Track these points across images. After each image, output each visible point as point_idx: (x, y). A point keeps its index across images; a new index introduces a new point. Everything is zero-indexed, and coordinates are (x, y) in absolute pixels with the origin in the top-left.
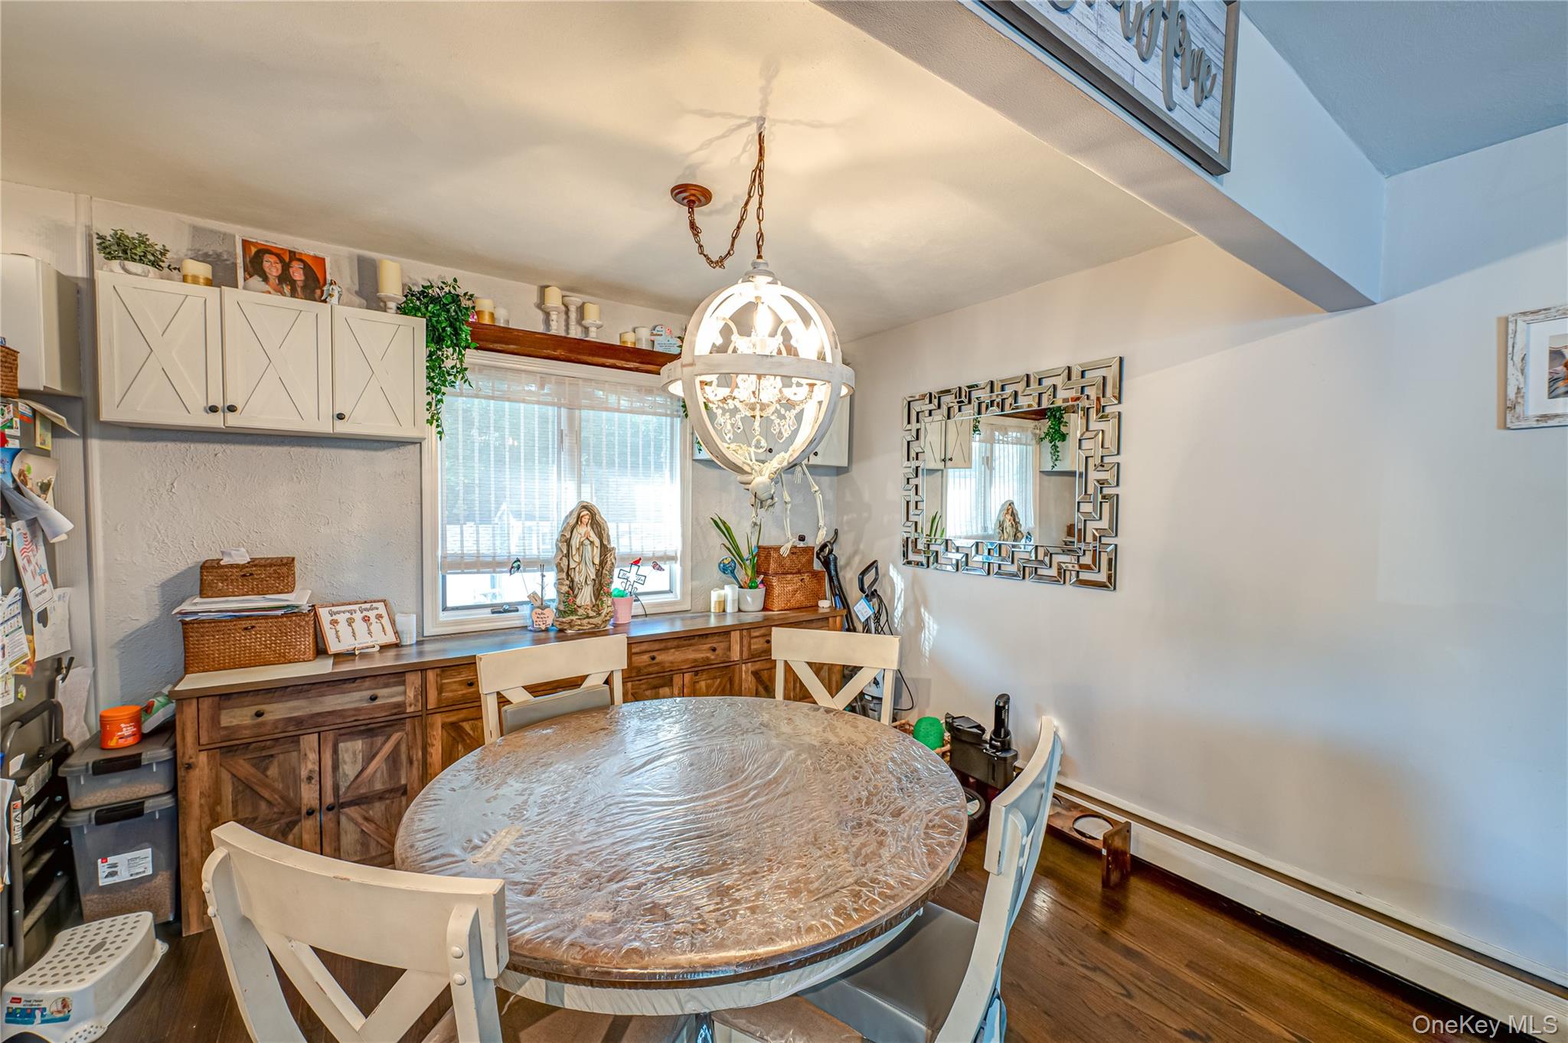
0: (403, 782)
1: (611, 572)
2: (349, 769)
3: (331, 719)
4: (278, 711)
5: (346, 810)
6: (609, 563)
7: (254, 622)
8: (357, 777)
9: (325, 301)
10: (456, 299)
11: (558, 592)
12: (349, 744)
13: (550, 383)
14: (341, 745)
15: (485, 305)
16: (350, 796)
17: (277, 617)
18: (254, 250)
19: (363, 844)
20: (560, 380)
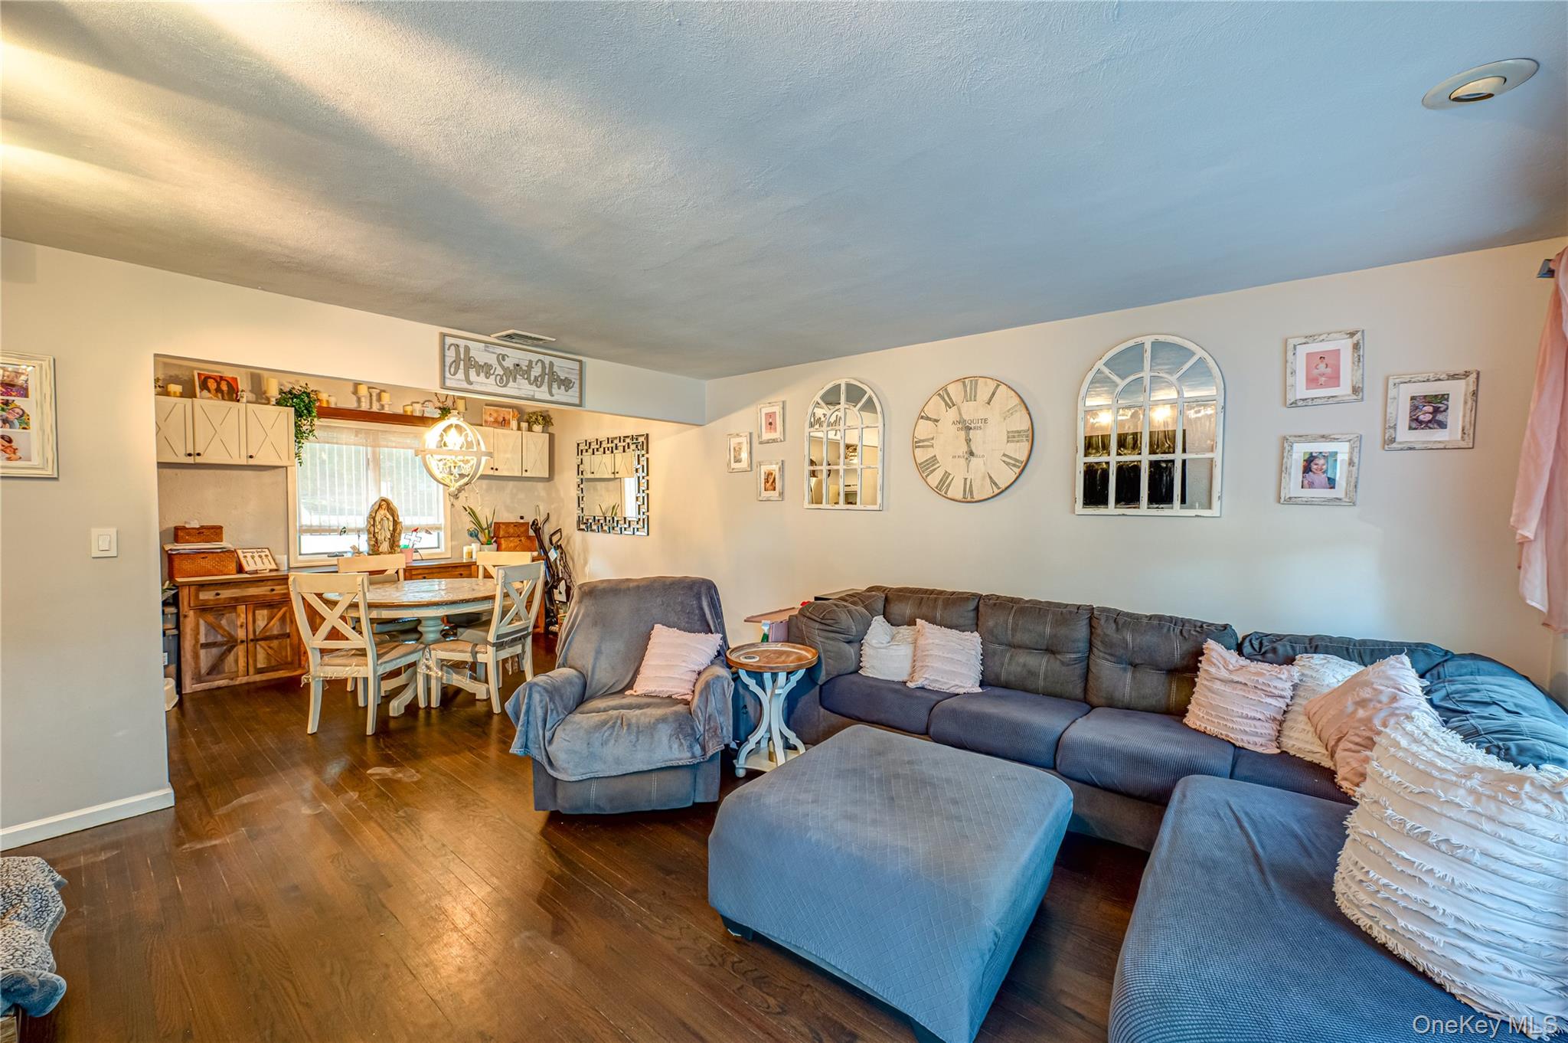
0: (288, 631)
1: (400, 534)
2: (261, 623)
3: (251, 599)
4: (226, 594)
5: (260, 642)
6: (398, 530)
7: (206, 555)
8: (265, 627)
9: (238, 401)
10: (308, 395)
11: (369, 544)
12: (261, 612)
13: (361, 434)
14: (257, 612)
15: (324, 396)
16: (261, 636)
17: (217, 553)
18: (203, 377)
19: (268, 660)
20: (367, 431)
